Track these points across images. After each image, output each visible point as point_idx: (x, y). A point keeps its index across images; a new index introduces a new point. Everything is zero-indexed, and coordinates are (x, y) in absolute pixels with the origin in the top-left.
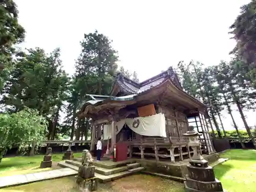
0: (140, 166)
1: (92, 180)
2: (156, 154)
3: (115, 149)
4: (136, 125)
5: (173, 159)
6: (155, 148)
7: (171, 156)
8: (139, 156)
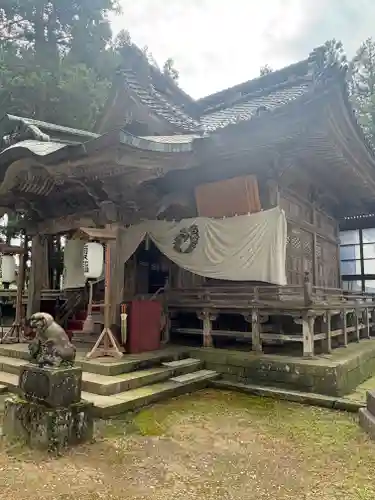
0: (203, 366)
1: (75, 411)
2: (256, 335)
3: (124, 316)
4: (185, 245)
5: (308, 348)
6: (255, 317)
7: (303, 340)
8: (198, 340)
